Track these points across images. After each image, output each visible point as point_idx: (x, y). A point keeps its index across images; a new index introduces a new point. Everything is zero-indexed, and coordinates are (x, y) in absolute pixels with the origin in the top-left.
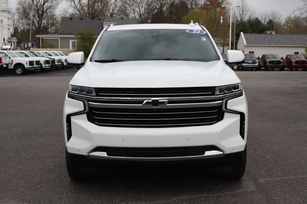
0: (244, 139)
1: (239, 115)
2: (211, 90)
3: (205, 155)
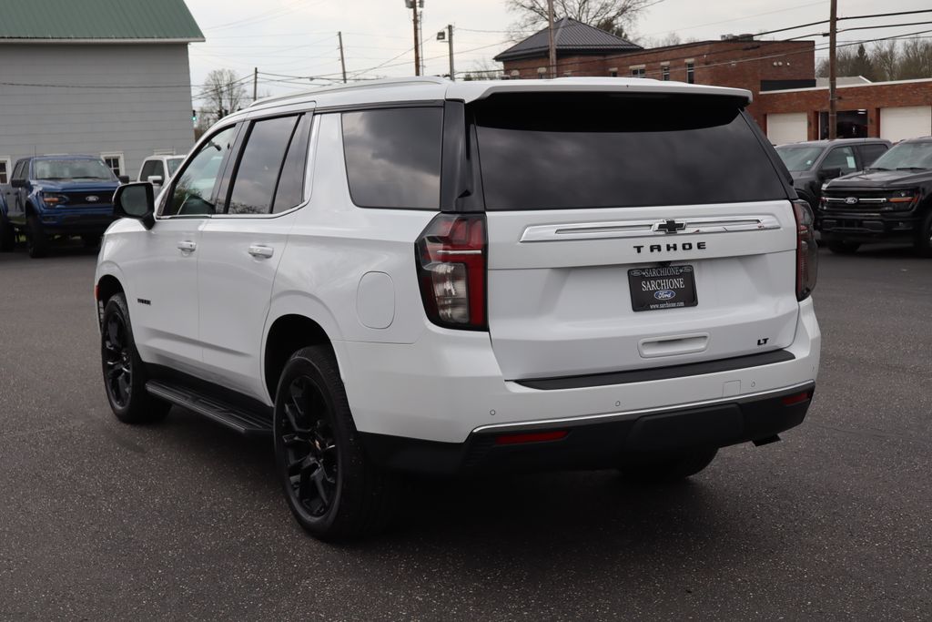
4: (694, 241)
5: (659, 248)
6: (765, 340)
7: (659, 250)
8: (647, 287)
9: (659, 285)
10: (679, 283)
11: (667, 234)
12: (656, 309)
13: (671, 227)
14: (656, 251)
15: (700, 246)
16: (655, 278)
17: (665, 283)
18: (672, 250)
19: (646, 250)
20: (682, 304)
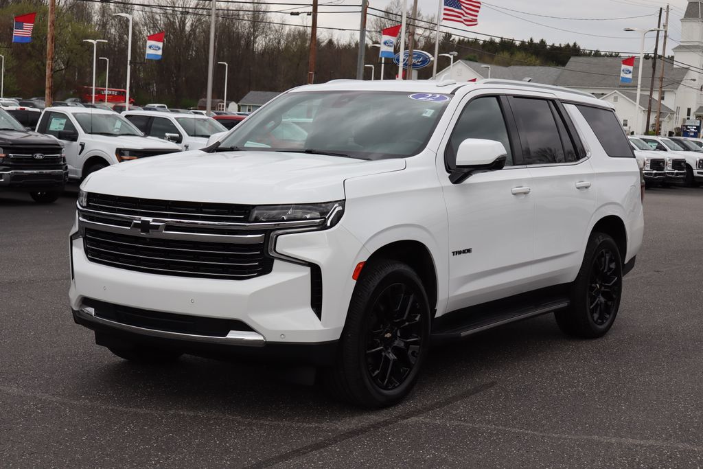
0: (320, 319)
1: (310, 268)
2: (243, 211)
3: (228, 336)
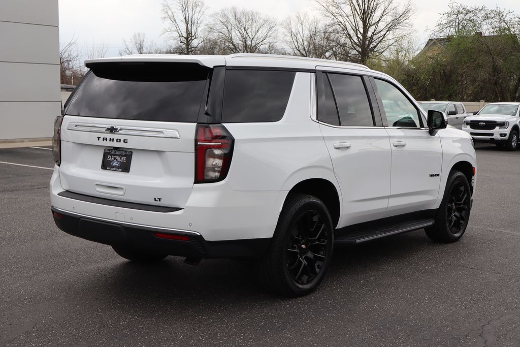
4: (122, 138)
5: (106, 139)
6: (160, 199)
7: (106, 140)
8: (110, 158)
9: (115, 159)
10: (124, 159)
11: (110, 133)
12: (109, 170)
13: (112, 130)
14: (105, 140)
15: (125, 141)
16: (114, 155)
17: (118, 158)
18: (111, 141)
19: (101, 139)
20: (121, 170)
